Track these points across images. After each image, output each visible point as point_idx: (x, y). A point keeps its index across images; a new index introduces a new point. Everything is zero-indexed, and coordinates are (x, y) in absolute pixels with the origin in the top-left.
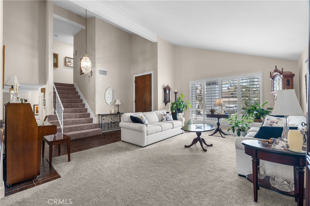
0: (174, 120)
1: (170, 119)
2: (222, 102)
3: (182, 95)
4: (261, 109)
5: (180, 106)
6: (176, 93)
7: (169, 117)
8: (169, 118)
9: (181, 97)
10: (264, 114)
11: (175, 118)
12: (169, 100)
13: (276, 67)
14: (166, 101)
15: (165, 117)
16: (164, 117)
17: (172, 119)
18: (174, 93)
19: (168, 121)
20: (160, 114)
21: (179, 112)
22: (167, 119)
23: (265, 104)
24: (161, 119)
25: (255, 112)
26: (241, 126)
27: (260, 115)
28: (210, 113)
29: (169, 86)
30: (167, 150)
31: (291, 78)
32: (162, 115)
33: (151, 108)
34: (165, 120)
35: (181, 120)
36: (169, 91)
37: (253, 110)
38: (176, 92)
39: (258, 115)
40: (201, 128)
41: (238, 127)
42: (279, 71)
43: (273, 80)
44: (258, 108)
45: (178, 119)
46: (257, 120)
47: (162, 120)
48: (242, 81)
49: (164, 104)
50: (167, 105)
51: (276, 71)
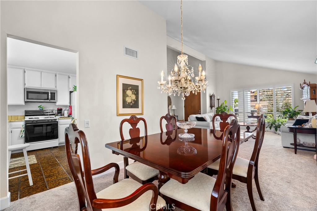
2: (261, 106)
3: (225, 101)
4: (294, 111)
5: (224, 110)
6: (218, 100)
7: (218, 118)
9: (225, 103)
10: (296, 114)
12: (214, 105)
13: (305, 80)
17: (220, 120)
22: (216, 120)
23: (296, 107)
25: (288, 113)
26: (277, 124)
27: (293, 115)
28: (250, 115)
29: (214, 94)
33: (200, 112)
36: (214, 98)
37: (287, 111)
38: (219, 98)
39: (292, 115)
41: (275, 125)
42: (307, 83)
44: (291, 110)
46: (291, 119)
48: (277, 90)
49: (210, 108)
51: (305, 83)
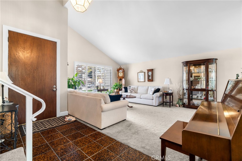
33: (56, 88)
43: (118, 72)
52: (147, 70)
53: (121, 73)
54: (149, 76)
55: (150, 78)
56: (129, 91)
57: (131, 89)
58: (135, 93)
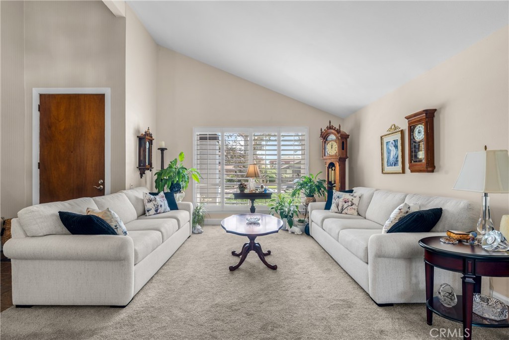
0: (171, 209)
1: (165, 209)
3: (181, 154)
5: (179, 179)
6: (162, 150)
7: (162, 204)
8: (161, 206)
9: (179, 159)
11: (173, 206)
12: (150, 164)
13: (330, 122)
14: (143, 166)
15: (153, 206)
16: (149, 206)
17: (168, 209)
18: (159, 149)
19: (159, 213)
20: (137, 199)
21: (177, 192)
22: (156, 211)
23: (318, 174)
24: (141, 211)
29: (151, 131)
30: (200, 293)
31: (345, 139)
32: (143, 201)
33: (103, 184)
34: (153, 212)
35: (187, 208)
36: (150, 144)
38: (164, 146)
40: (258, 224)
42: (335, 128)
43: (325, 140)
45: (179, 207)
46: (311, 198)
47: (144, 213)
49: (138, 173)
50: (144, 175)
51: (330, 128)
52: (407, 118)
53: (333, 142)
54: (414, 148)
55: (421, 155)
56: (333, 207)
57: (341, 199)
58: (359, 214)
